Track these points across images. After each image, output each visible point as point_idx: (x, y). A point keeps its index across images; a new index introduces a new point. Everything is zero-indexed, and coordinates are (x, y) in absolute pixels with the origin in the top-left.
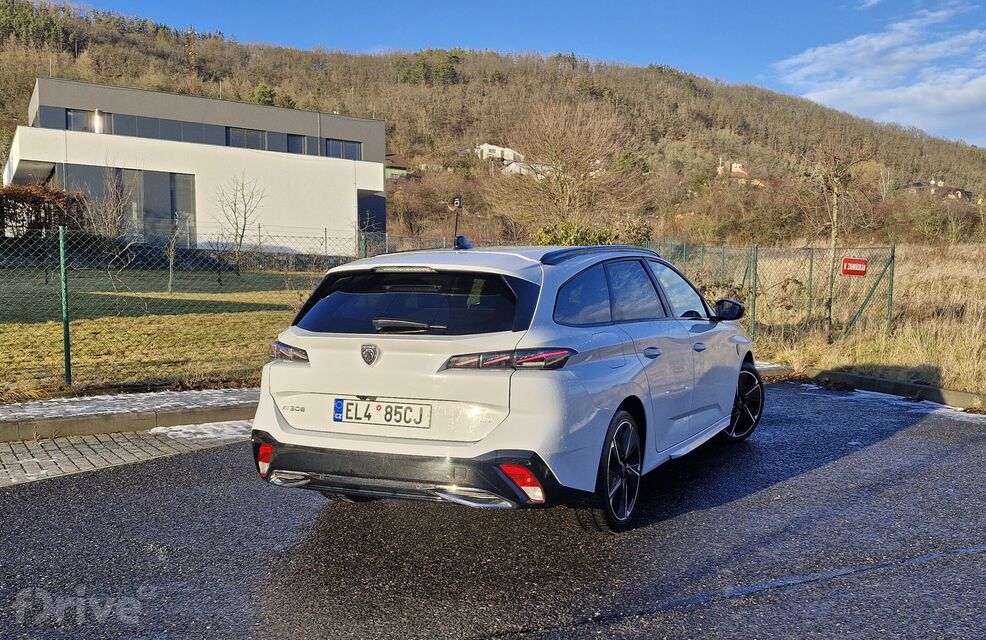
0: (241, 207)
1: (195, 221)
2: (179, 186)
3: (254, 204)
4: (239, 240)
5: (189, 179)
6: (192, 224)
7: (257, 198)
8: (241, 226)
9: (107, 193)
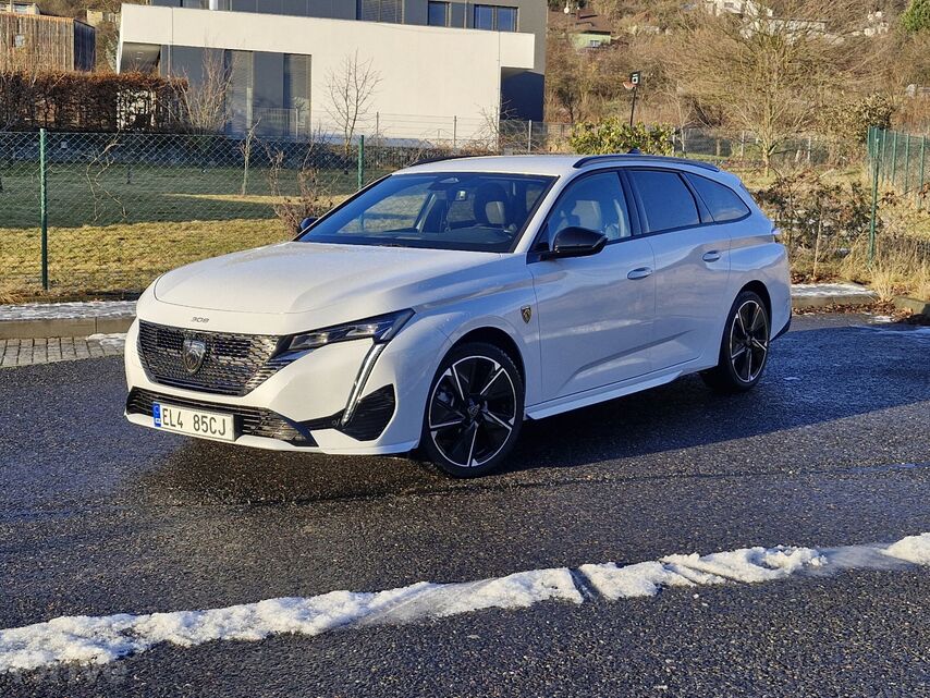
0: (353, 93)
1: (309, 109)
2: (293, 68)
3: (367, 88)
4: (349, 131)
5: (305, 60)
6: (307, 113)
7: (372, 82)
8: (352, 115)
9: (207, 79)
